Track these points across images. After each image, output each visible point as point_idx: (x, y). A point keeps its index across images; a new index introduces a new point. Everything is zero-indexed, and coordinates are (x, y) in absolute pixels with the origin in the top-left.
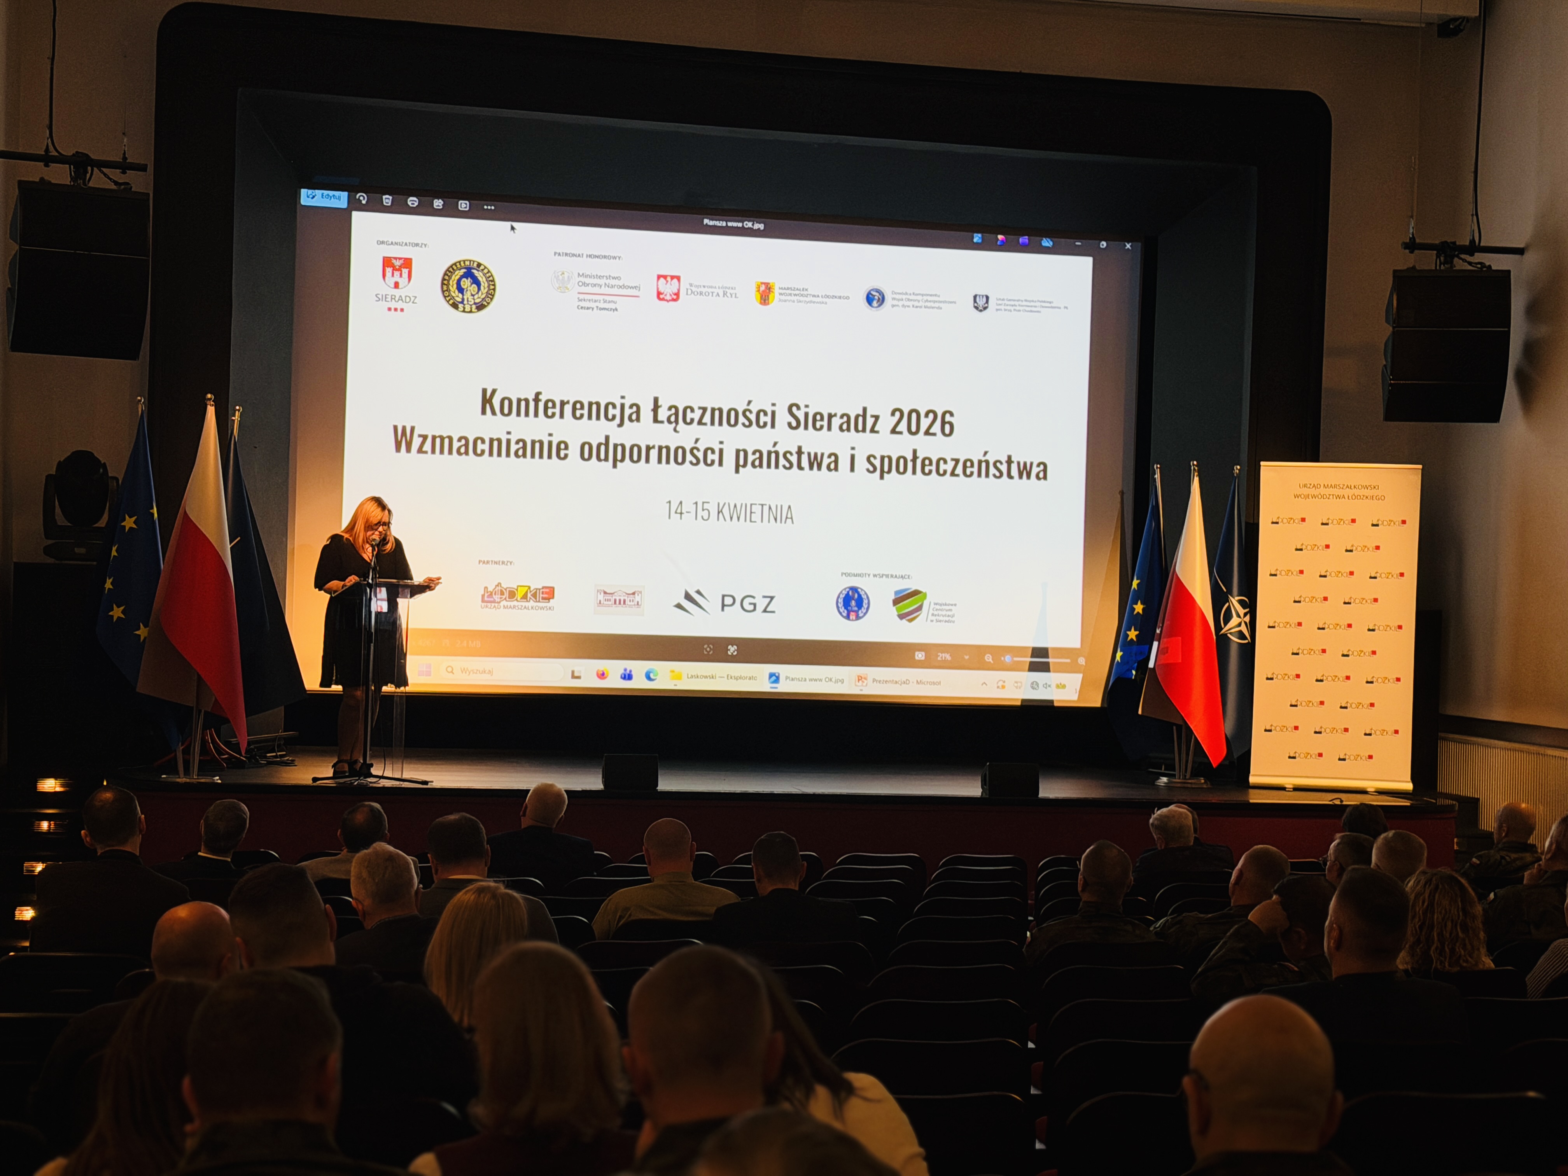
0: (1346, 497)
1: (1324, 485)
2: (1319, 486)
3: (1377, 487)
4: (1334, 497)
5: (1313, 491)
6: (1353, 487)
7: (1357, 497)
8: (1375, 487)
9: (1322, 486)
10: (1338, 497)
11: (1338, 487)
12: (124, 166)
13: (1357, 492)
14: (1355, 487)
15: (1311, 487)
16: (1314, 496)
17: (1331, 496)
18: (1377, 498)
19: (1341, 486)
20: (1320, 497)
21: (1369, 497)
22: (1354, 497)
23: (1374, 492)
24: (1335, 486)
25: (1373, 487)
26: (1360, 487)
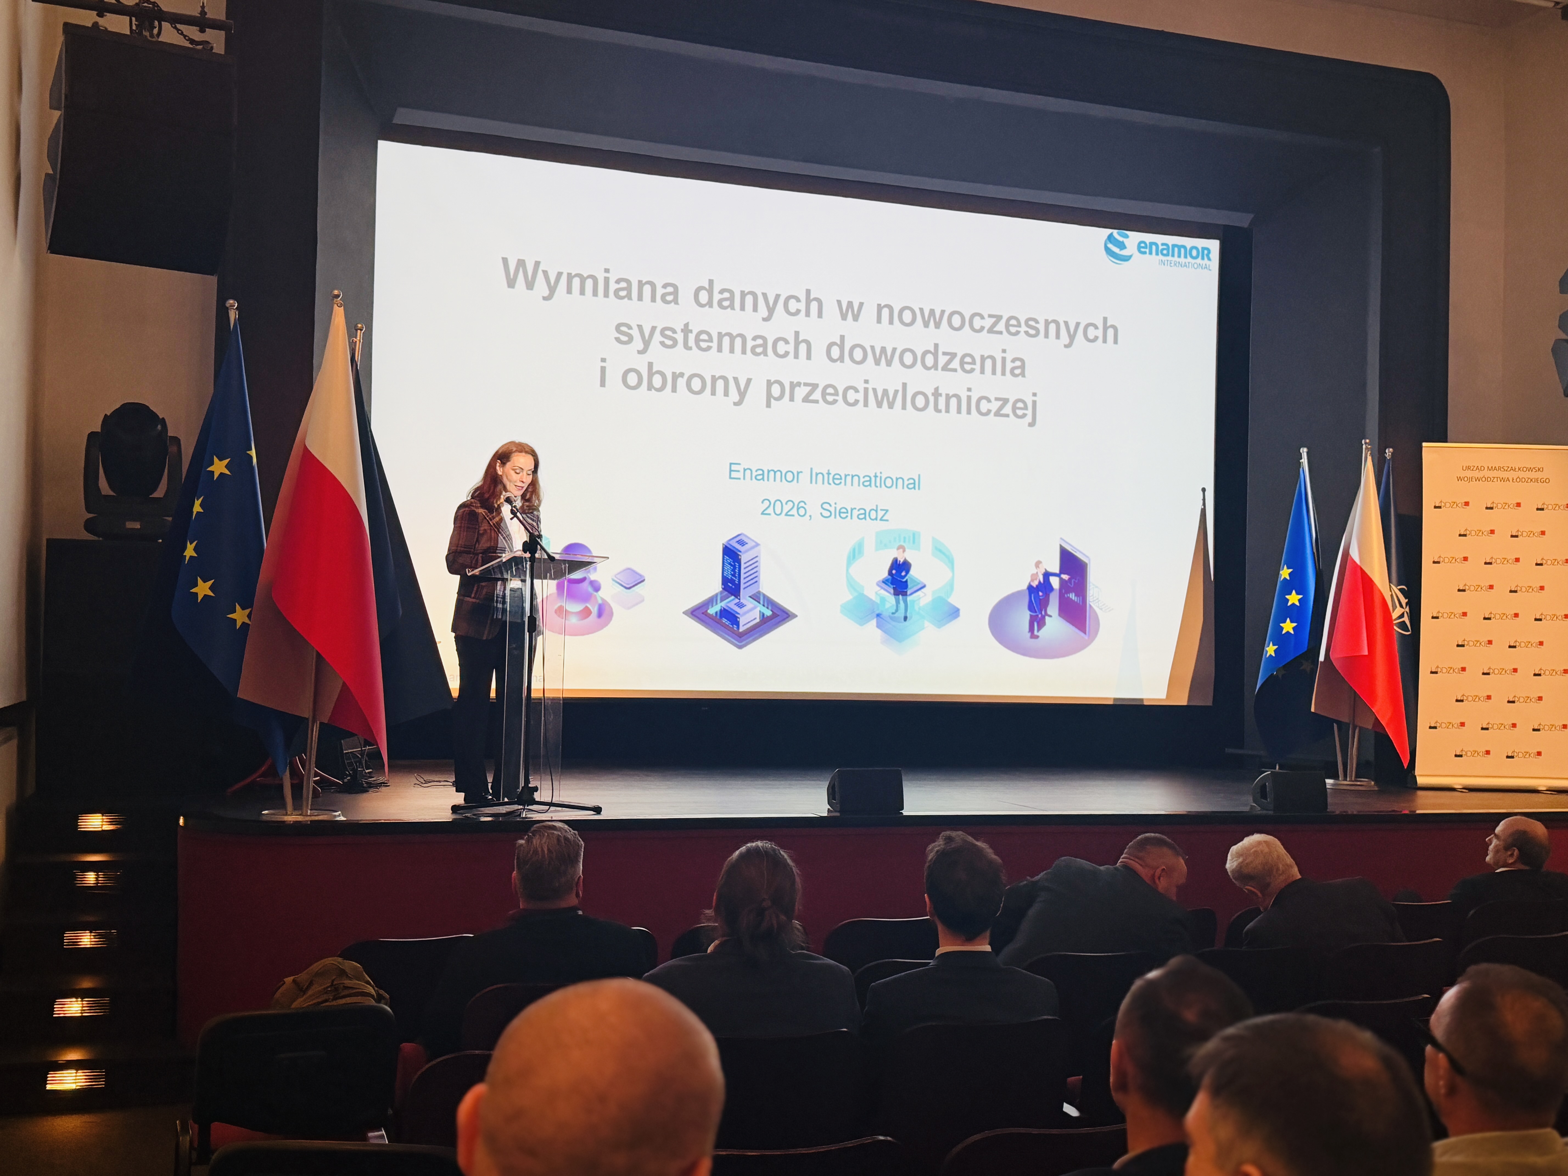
0: (1511, 480)
1: (1488, 467)
2: (1482, 468)
3: (1541, 469)
4: (1499, 479)
5: (1476, 474)
6: (1517, 470)
7: (1520, 480)
8: (1539, 470)
9: (1486, 468)
10: (1502, 480)
11: (1502, 469)
12: (202, 22)
13: (1521, 474)
14: (1519, 469)
15: (1475, 469)
16: (1478, 479)
17: (1496, 479)
18: (1542, 481)
19: (1506, 468)
20: (1484, 479)
21: (1533, 480)
22: (1518, 480)
23: (1539, 475)
24: (1500, 468)
25: (1537, 469)
26: (1525, 469)
